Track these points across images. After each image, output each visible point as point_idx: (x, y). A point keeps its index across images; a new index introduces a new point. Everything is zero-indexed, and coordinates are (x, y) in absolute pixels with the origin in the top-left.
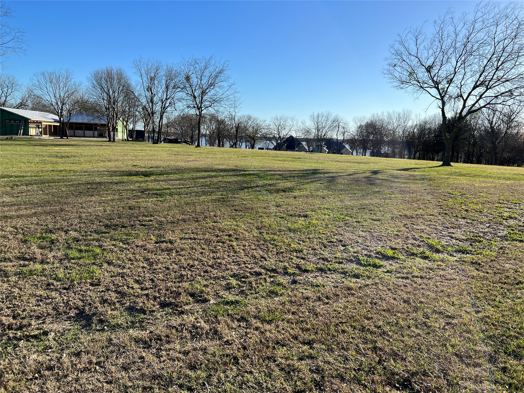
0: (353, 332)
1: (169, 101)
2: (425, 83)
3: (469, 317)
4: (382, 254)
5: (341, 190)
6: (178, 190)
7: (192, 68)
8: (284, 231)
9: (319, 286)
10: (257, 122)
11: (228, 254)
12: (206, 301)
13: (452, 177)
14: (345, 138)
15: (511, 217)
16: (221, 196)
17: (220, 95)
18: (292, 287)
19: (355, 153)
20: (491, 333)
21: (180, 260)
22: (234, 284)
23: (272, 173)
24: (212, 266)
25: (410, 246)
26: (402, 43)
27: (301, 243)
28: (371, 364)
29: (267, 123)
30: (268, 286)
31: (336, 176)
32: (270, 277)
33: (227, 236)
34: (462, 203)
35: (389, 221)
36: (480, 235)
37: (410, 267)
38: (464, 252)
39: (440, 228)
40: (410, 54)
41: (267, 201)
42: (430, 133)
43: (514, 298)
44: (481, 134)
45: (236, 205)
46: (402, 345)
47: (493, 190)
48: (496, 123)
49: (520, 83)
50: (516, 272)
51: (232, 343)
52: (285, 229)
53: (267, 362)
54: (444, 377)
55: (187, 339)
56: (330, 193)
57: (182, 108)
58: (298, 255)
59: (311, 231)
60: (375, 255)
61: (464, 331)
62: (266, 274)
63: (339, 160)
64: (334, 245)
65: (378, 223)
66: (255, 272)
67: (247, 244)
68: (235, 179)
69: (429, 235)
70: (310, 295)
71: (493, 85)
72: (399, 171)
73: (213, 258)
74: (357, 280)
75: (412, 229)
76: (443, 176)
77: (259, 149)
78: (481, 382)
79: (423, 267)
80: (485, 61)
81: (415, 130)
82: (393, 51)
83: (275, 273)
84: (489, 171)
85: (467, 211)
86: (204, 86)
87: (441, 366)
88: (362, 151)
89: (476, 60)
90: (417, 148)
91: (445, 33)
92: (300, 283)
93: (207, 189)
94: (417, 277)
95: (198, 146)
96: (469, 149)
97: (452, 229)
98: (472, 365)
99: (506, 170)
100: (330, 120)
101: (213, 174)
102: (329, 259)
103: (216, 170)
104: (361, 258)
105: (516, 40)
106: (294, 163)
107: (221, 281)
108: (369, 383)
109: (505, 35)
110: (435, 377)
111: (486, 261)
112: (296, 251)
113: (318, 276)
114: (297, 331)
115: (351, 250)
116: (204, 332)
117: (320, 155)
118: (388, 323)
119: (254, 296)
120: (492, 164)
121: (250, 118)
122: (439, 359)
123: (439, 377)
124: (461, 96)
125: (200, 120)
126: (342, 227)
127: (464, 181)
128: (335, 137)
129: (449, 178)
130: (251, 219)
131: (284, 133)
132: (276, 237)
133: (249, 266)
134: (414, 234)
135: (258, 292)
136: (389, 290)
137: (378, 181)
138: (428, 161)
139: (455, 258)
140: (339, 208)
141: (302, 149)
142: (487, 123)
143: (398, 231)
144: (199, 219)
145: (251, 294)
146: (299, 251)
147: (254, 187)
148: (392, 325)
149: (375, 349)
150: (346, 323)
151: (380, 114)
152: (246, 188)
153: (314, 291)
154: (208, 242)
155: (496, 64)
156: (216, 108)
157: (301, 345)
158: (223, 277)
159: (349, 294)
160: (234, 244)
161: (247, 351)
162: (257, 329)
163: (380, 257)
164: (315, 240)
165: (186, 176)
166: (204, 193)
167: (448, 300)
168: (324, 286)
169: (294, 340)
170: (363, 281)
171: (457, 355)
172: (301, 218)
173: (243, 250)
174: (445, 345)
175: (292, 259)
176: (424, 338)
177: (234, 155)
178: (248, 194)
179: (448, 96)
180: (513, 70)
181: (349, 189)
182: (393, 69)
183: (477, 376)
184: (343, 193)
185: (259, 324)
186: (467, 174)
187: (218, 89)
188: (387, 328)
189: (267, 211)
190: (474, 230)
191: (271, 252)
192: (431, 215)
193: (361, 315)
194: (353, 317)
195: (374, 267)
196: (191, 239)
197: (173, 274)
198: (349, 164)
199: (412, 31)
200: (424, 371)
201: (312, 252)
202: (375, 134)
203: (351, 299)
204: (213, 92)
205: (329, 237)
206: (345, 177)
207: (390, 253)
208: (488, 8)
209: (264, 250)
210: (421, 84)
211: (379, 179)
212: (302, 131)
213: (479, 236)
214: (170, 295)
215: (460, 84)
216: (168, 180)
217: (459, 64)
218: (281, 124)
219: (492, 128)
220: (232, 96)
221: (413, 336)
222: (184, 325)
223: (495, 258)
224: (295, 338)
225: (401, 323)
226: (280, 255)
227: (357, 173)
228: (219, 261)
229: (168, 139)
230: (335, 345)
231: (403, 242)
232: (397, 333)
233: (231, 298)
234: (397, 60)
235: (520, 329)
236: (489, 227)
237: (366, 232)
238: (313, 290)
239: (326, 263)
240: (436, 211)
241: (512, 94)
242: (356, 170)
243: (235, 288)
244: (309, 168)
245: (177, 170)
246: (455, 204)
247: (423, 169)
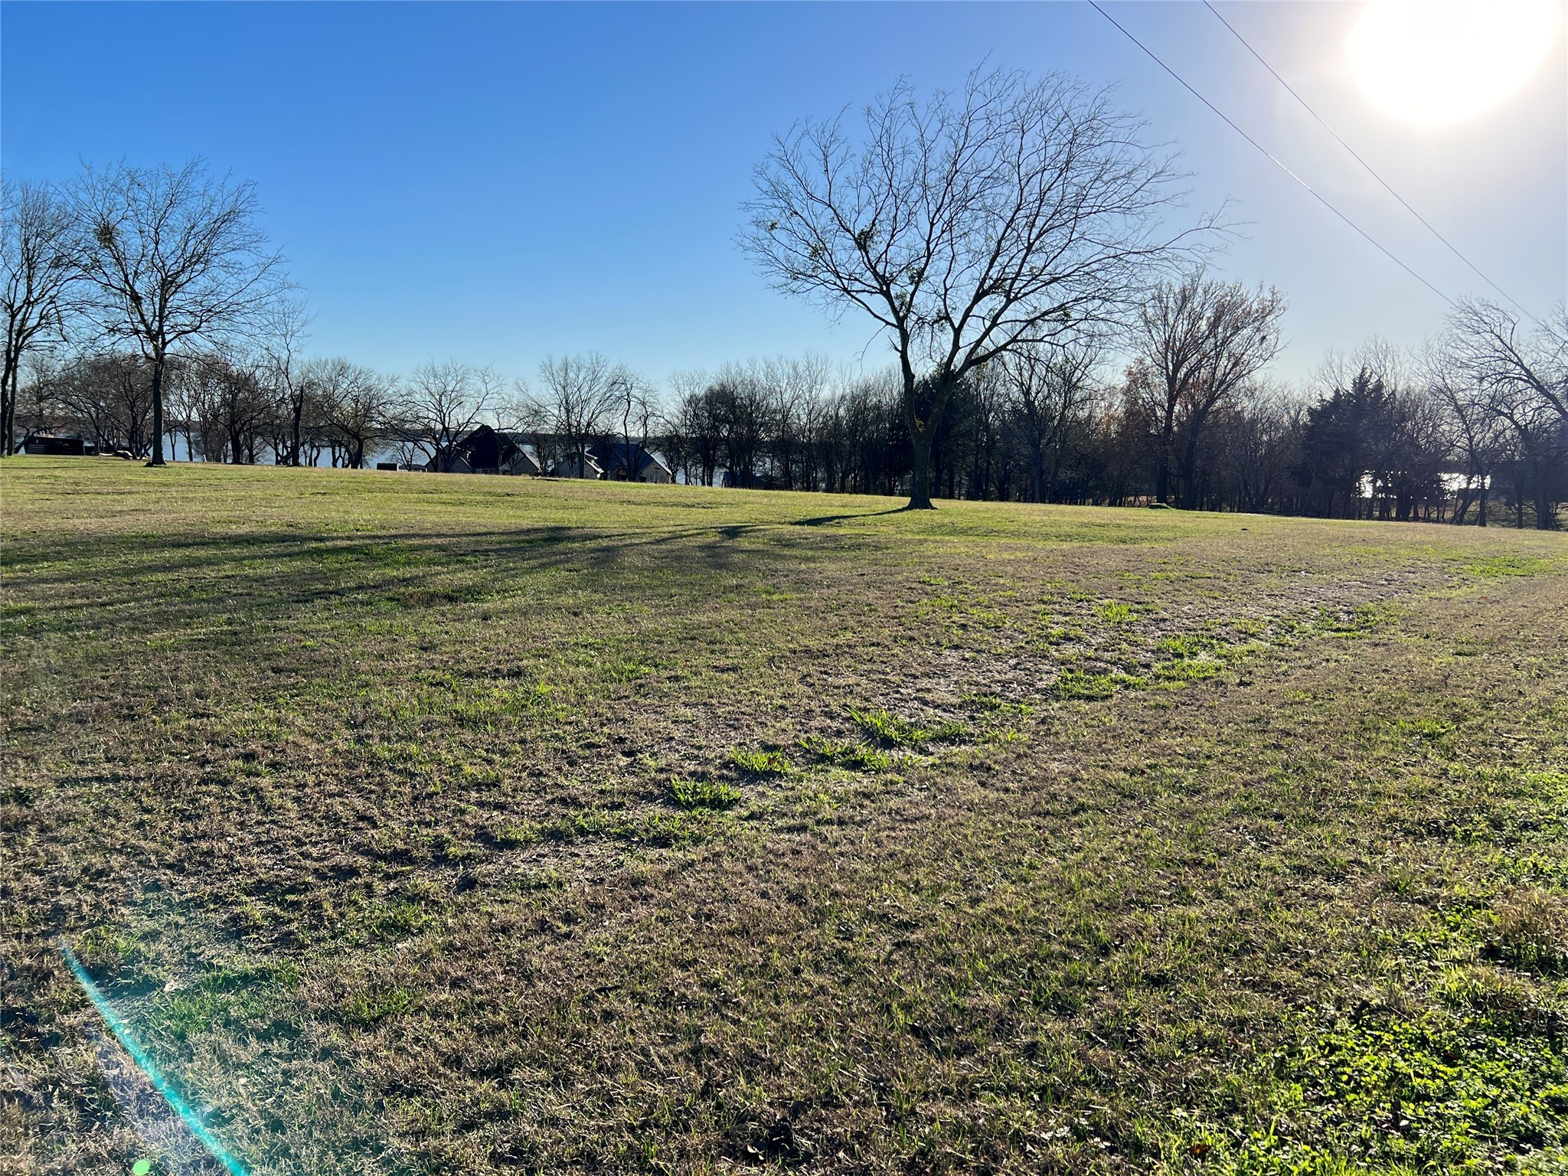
0: (638, 1012)
1: (37, 310)
2: (856, 279)
3: (953, 918)
4: (738, 767)
5: (632, 588)
6: (65, 614)
7: (121, 199)
8: (441, 725)
9: (545, 886)
10: (368, 383)
11: (238, 819)
12: (149, 985)
13: (932, 538)
14: (650, 434)
15: (1068, 639)
16: (226, 628)
17: (230, 292)
18: (460, 898)
19: (680, 477)
20: (1005, 956)
21: (53, 859)
22: (258, 915)
23: (415, 542)
24: (177, 867)
25: (814, 736)
26: (786, 163)
27: (497, 757)
28: (680, 1102)
29: (403, 385)
30: (379, 909)
31: (619, 547)
32: (388, 877)
33: (237, 758)
34: (951, 606)
35: (762, 670)
36: (993, 690)
37: (811, 794)
38: (952, 738)
39: (896, 679)
40: (811, 196)
41: (389, 632)
42: (879, 418)
43: (1065, 851)
44: (1003, 421)
45: (279, 655)
46: (771, 1029)
47: (1028, 568)
48: (1037, 393)
49: (1084, 288)
50: (1074, 780)
51: (233, 1117)
52: (446, 719)
53: (349, 1159)
54: (880, 1098)
55: (65, 1129)
56: (597, 597)
57: (87, 332)
58: (485, 796)
59: (530, 719)
60: (718, 772)
61: (939, 960)
62: (372, 871)
63: (632, 499)
64: (599, 754)
65: (731, 677)
66: (332, 869)
67: (311, 780)
68: (280, 567)
69: (867, 700)
70: (513, 918)
71: (1023, 291)
72: (798, 527)
73: (185, 838)
74: (663, 851)
75: (824, 686)
76: (909, 536)
77: (381, 467)
78: (973, 1096)
79: (847, 793)
80: (1001, 227)
81: (842, 412)
82: (765, 186)
83: (403, 864)
84: (1023, 519)
85: (964, 627)
86: (169, 263)
87: (874, 1071)
88: (700, 470)
89: (979, 223)
90: (849, 460)
91: (897, 144)
92: (486, 886)
93: (177, 605)
94: (830, 822)
95: (158, 460)
96: (977, 461)
97: (926, 680)
98: (954, 1052)
99: (1063, 514)
100: (603, 380)
101: (202, 553)
102: (582, 800)
103: (215, 542)
104: (677, 783)
105: (1070, 174)
106: (490, 510)
107: (207, 911)
108: (671, 1160)
109: (1042, 159)
110: (856, 1105)
111: (1006, 759)
112: (478, 786)
113: (544, 856)
114: (463, 1037)
115: (651, 763)
116: (132, 1095)
117: (576, 485)
118: (741, 970)
119: (331, 945)
120: (1033, 501)
121: (342, 370)
122: (869, 1050)
123: (866, 1103)
124: (948, 318)
125: (158, 374)
126: (627, 697)
127: (959, 546)
128: (619, 429)
129: (926, 540)
130: (330, 696)
131: (457, 418)
132: (413, 748)
133: (315, 852)
134: (828, 700)
135: (343, 933)
136: (750, 869)
137: (737, 558)
138: (876, 497)
139: (931, 760)
140: (620, 641)
141: (521, 467)
142: (1015, 392)
143: (784, 697)
144: (138, 710)
145: (318, 940)
146: (487, 785)
147: (350, 589)
148: (751, 973)
149: (695, 1056)
150: (616, 987)
151: (745, 366)
152: (319, 594)
153: (528, 905)
154: (167, 786)
155: (1025, 234)
156: (218, 336)
157: (470, 1083)
158: (216, 898)
159: (634, 898)
160: (265, 782)
161: (283, 1134)
162: (326, 1053)
163: (733, 774)
164: (542, 745)
165: (100, 563)
166: (164, 620)
167: (905, 878)
168: (560, 885)
169: (451, 1068)
170: (680, 855)
171: (915, 1031)
172: (500, 682)
173: (297, 800)
174: (889, 1006)
175: (463, 812)
176: (834, 996)
177: (287, 488)
178: (326, 614)
179: (915, 318)
180: (1067, 253)
181: (655, 582)
182: (768, 235)
183: (964, 1080)
184: (636, 594)
185: (336, 1038)
186: (971, 528)
187: (222, 275)
188: (735, 987)
189: (389, 666)
190: (980, 679)
191: (392, 797)
192: (873, 645)
193: (664, 958)
194: (640, 967)
195: (713, 809)
196: (100, 779)
197: (23, 911)
198: (660, 510)
199: (813, 132)
200: (827, 1095)
201: (529, 783)
202: (734, 423)
203: (641, 911)
204: (202, 282)
205: (585, 730)
206: (646, 548)
207: (760, 760)
208: (999, 86)
209: (371, 792)
210: (845, 282)
211: (742, 551)
212: (516, 410)
213: (992, 694)
214: (9, 984)
215: (942, 286)
216: (30, 581)
217: (937, 231)
218: (449, 388)
219: (1029, 404)
220: (273, 298)
221: (805, 996)
222: (56, 1084)
223: (1026, 749)
224: (454, 1061)
225: (778, 962)
226: (423, 803)
227: (681, 537)
228: (204, 845)
229: (42, 440)
230: (579, 1063)
231: (799, 727)
232: (762, 996)
233: (243, 963)
234: (778, 211)
235: (1074, 934)
236: (1015, 667)
237: (695, 705)
238: (525, 900)
239: (572, 813)
240: (887, 632)
241: (1067, 315)
242: (680, 528)
243: (259, 928)
244: (537, 525)
245: (67, 544)
246: (934, 612)
247: (861, 520)
